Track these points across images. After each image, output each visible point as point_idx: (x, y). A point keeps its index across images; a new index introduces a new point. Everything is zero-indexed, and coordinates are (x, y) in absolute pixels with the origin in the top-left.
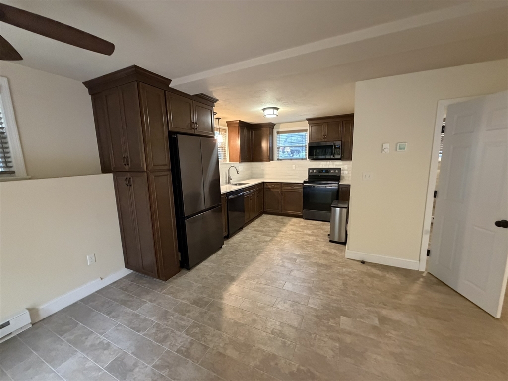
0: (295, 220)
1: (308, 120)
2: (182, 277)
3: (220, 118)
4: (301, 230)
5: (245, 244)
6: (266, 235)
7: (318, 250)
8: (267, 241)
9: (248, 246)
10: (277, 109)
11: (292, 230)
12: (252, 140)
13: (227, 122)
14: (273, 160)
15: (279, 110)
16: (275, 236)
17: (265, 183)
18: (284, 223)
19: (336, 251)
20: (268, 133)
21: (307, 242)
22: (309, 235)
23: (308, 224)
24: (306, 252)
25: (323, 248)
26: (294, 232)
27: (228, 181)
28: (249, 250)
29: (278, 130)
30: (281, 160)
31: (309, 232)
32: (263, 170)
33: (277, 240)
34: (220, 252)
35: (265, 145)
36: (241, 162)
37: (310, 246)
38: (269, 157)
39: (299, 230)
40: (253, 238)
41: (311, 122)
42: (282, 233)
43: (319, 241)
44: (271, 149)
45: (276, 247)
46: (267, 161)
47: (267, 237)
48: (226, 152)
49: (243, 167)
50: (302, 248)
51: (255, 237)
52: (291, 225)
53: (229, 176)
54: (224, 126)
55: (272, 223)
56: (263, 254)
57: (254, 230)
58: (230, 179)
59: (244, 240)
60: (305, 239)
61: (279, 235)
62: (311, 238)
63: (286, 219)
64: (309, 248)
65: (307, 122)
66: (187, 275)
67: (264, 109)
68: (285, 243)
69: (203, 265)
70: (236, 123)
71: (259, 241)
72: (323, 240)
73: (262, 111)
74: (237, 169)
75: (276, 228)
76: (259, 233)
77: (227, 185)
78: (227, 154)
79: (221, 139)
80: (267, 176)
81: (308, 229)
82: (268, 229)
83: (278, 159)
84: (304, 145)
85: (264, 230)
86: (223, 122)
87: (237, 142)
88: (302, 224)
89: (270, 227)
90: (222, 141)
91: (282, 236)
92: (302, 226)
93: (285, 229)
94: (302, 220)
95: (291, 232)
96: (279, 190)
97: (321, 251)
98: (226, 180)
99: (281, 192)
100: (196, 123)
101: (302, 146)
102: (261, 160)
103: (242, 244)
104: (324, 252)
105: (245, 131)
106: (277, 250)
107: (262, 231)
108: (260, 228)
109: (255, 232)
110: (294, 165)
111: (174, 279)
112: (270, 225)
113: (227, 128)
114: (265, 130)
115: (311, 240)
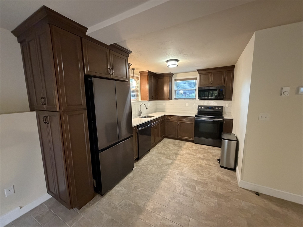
0: (188, 144)
1: (198, 70)
2: (95, 204)
3: (135, 69)
4: (195, 154)
5: (151, 167)
6: (167, 158)
7: (212, 177)
8: (168, 165)
9: (153, 169)
10: (177, 60)
11: (187, 153)
12: (157, 85)
13: (139, 72)
14: (171, 99)
15: (179, 62)
16: (175, 159)
17: (166, 116)
18: (181, 147)
19: (229, 178)
20: (169, 80)
21: (201, 166)
22: (202, 159)
23: (199, 148)
24: (202, 178)
25: (217, 174)
26: (190, 156)
27: (139, 114)
28: (154, 173)
29: (175, 78)
30: (177, 99)
31: (201, 156)
32: (165, 106)
33: (177, 163)
34: (131, 175)
35: (166, 89)
36: (149, 100)
37: (205, 172)
38: (169, 97)
39: (193, 153)
40: (158, 161)
41: (200, 72)
42: (179, 156)
43: (211, 166)
44: (171, 92)
45: (176, 171)
46: (167, 100)
47: (168, 160)
48: (139, 93)
49: (150, 104)
50: (198, 173)
51: (159, 159)
52: (186, 149)
53: (140, 111)
54: (137, 75)
55: (171, 147)
56: (166, 179)
57: (158, 153)
58: (141, 113)
59: (150, 163)
60: (199, 163)
61: (178, 158)
62: (204, 163)
63: (181, 143)
64: (204, 174)
65: (197, 72)
66: (100, 202)
67: (167, 61)
68: (184, 167)
69: (115, 190)
70: (146, 73)
71: (162, 164)
72: (214, 165)
73: (166, 63)
74: (146, 105)
75: (175, 151)
76: (162, 155)
77: (139, 118)
78: (139, 95)
79: (134, 84)
80: (167, 111)
81: (200, 153)
82: (169, 152)
83: (175, 99)
84: (194, 89)
85: (166, 152)
86: (137, 72)
87: (147, 87)
88: (194, 148)
89: (170, 150)
90: (136, 86)
91: (180, 160)
92: (195, 150)
93: (181, 152)
94: (193, 144)
95: (187, 156)
96: (176, 121)
97: (215, 177)
98: (138, 114)
99: (178, 123)
100: (112, 69)
101: (193, 90)
102: (163, 99)
103: (149, 166)
104: (219, 179)
105: (152, 78)
106: (178, 174)
107: (164, 154)
108: (163, 151)
109: (159, 155)
110: (187, 103)
111: (87, 207)
112: (170, 148)
113: (139, 76)
114: (166, 79)
115: (204, 165)
